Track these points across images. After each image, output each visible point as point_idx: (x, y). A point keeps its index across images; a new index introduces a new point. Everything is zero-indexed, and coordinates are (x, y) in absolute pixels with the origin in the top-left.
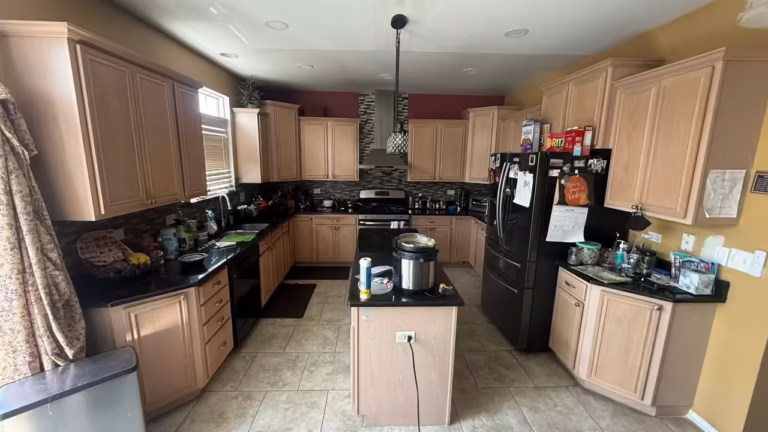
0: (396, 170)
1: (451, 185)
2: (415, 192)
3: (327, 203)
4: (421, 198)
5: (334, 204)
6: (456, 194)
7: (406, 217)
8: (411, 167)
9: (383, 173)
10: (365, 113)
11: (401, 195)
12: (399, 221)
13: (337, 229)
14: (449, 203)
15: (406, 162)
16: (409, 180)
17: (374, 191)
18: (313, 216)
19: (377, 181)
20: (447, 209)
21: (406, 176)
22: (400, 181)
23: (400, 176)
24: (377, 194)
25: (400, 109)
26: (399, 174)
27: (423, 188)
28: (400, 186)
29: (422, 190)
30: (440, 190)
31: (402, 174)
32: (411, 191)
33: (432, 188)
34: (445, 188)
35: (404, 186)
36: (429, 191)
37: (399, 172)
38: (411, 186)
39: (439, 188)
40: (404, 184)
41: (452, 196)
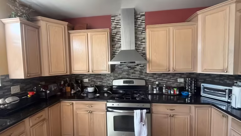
0: (138, 65)
1: (181, 75)
2: (153, 80)
3: (90, 90)
4: (158, 85)
5: (95, 89)
6: (185, 81)
7: (147, 105)
8: (149, 62)
9: (129, 67)
10: (116, 28)
11: (142, 83)
12: (141, 109)
13: (91, 112)
14: (181, 89)
15: (146, 59)
16: (148, 72)
17: (122, 80)
18: (74, 102)
19: (125, 73)
20: (180, 94)
21: (146, 69)
22: (141, 72)
23: (141, 69)
24: (124, 82)
25: (139, 23)
26: (140, 68)
27: (159, 77)
28: (141, 76)
29: (158, 78)
30: (172, 78)
31: (142, 68)
32: (150, 79)
33: (166, 77)
34: (175, 77)
35: (144, 76)
36: (163, 79)
37: (140, 66)
38: (150, 76)
39: (171, 77)
40: (144, 75)
41: (181, 83)
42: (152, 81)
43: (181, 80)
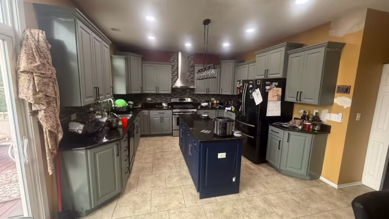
1: (213, 96)
9: (182, 90)
10: (173, 61)
13: (162, 117)
19: (179, 94)
21: (193, 91)
24: (180, 100)
29: (200, 98)
32: (195, 98)
33: (205, 97)
34: (210, 97)
35: (192, 96)
36: (203, 99)
38: (195, 96)
39: (208, 97)
41: (213, 101)
43: (213, 99)
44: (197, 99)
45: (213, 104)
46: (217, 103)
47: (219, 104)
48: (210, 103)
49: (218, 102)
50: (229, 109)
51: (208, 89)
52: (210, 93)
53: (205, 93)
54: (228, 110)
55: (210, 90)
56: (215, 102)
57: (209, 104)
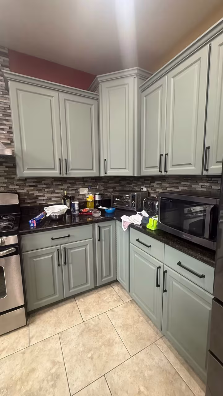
1: (84, 183)
22: (10, 179)
26: (7, 169)
27: (48, 188)
28: (10, 187)
29: (46, 190)
30: (70, 189)
31: (11, 169)
32: (30, 193)
33: (60, 187)
34: (75, 186)
35: (18, 187)
36: (56, 191)
37: (7, 167)
38: (30, 186)
39: (68, 187)
40: (17, 185)
41: (85, 195)
42: (35, 195)
43: (84, 191)
44: (36, 193)
45: (83, 205)
46: (95, 201)
47: (102, 203)
48: (76, 203)
49: (97, 198)
50: (136, 219)
51: (64, 163)
52: (73, 173)
53: (55, 173)
54: (132, 226)
55: (71, 166)
56: (90, 198)
57: (72, 206)
